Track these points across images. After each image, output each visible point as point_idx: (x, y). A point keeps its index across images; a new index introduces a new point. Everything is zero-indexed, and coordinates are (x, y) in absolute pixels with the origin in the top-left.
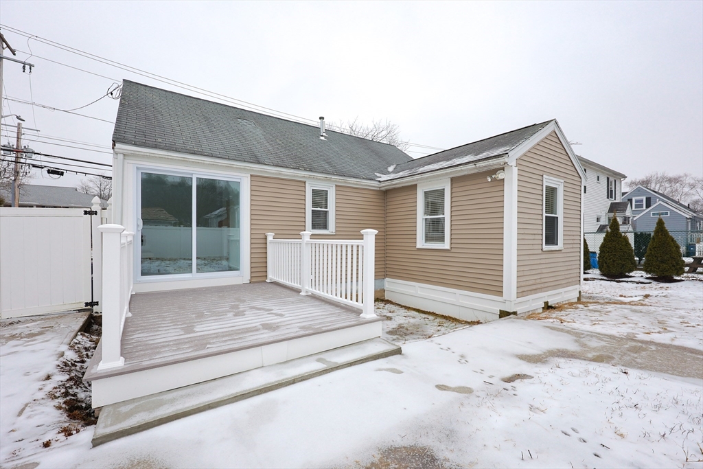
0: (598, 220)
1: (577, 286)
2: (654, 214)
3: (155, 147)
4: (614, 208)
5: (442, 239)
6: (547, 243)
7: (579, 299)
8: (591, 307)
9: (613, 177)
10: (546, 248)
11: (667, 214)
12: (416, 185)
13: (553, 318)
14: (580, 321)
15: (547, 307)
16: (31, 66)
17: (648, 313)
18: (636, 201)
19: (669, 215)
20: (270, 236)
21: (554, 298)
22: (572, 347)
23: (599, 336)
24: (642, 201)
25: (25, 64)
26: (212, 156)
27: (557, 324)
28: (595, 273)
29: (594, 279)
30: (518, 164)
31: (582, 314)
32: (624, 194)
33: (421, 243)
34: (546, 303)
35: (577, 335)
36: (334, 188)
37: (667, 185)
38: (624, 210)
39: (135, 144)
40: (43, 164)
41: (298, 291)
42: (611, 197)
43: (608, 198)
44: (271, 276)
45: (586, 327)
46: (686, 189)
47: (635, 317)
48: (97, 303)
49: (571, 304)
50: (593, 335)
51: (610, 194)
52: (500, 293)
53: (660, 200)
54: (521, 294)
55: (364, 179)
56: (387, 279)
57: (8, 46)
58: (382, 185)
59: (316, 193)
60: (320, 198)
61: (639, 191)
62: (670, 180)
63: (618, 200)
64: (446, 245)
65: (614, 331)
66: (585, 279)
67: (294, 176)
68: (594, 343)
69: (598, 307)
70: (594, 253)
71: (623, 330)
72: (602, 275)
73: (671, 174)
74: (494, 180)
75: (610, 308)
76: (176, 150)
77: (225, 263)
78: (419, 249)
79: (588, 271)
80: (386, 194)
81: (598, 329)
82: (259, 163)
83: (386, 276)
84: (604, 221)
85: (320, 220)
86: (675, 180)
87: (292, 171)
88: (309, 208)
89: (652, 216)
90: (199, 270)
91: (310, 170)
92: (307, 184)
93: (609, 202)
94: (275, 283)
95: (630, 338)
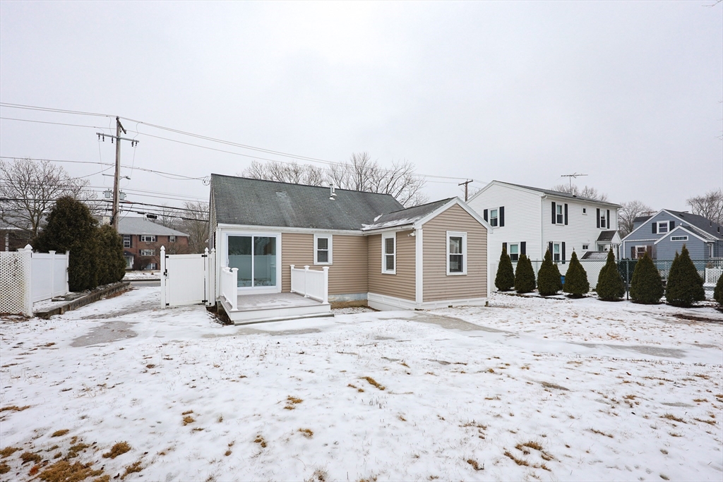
0: (585, 247)
1: (482, 299)
2: (673, 239)
3: (235, 223)
4: (605, 236)
5: (393, 268)
6: (452, 271)
9: (605, 208)
10: (450, 273)
11: (685, 238)
12: (381, 235)
16: (137, 142)
18: (661, 225)
19: (688, 240)
20: (292, 266)
21: (458, 303)
24: (666, 225)
25: (133, 141)
26: (261, 225)
30: (423, 227)
33: (384, 270)
34: (450, 306)
36: (332, 236)
38: (610, 238)
39: (226, 223)
40: (145, 211)
41: (303, 296)
42: (603, 226)
43: (598, 227)
44: (293, 289)
48: (207, 301)
51: (602, 224)
52: (414, 299)
53: (683, 225)
54: (426, 300)
55: (352, 229)
56: (369, 293)
57: (123, 129)
58: (364, 233)
59: (320, 240)
60: (323, 243)
61: (663, 215)
63: (612, 229)
64: (393, 272)
67: (306, 232)
76: (244, 224)
77: (268, 282)
78: (383, 274)
80: (366, 240)
82: (286, 226)
83: (368, 291)
84: (593, 249)
85: (323, 256)
87: (306, 229)
88: (316, 249)
89: (671, 240)
90: (255, 285)
91: (317, 228)
92: (314, 236)
93: (599, 231)
94: (295, 293)
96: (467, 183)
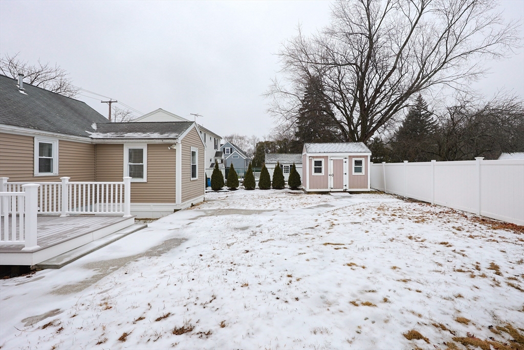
0: (211, 160)
1: (203, 196)
2: (233, 157)
4: (218, 154)
5: (141, 176)
6: (192, 177)
7: (204, 201)
8: (208, 203)
9: (217, 138)
10: (192, 179)
11: (238, 157)
12: (123, 144)
13: (196, 208)
14: (205, 207)
15: (193, 205)
17: (225, 202)
18: (227, 150)
21: (195, 201)
22: (204, 214)
23: (211, 210)
24: (229, 149)
27: (198, 209)
28: (210, 188)
29: (209, 192)
30: (182, 143)
31: (206, 205)
32: (221, 145)
34: (192, 204)
35: (205, 211)
36: (58, 142)
37: (239, 141)
38: (221, 156)
43: (215, 149)
45: (208, 208)
46: (246, 143)
47: (221, 203)
49: (201, 203)
50: (209, 210)
51: (216, 147)
52: (174, 202)
53: (236, 150)
54: (183, 201)
55: (80, 136)
58: (94, 141)
59: (41, 145)
60: (45, 149)
61: (228, 144)
62: (240, 138)
63: (219, 150)
65: (215, 208)
66: (206, 192)
67: (26, 133)
68: (210, 212)
69: (211, 202)
70: (209, 178)
71: (218, 207)
72: (212, 189)
73: (241, 135)
74: (171, 149)
75: (214, 202)
79: (207, 188)
80: (96, 147)
81: (211, 208)
84: (213, 162)
85: (46, 166)
86: (242, 138)
87: (23, 129)
88: (37, 157)
91: (39, 129)
92: (35, 139)
93: (215, 151)
95: (219, 209)
96: (110, 102)
